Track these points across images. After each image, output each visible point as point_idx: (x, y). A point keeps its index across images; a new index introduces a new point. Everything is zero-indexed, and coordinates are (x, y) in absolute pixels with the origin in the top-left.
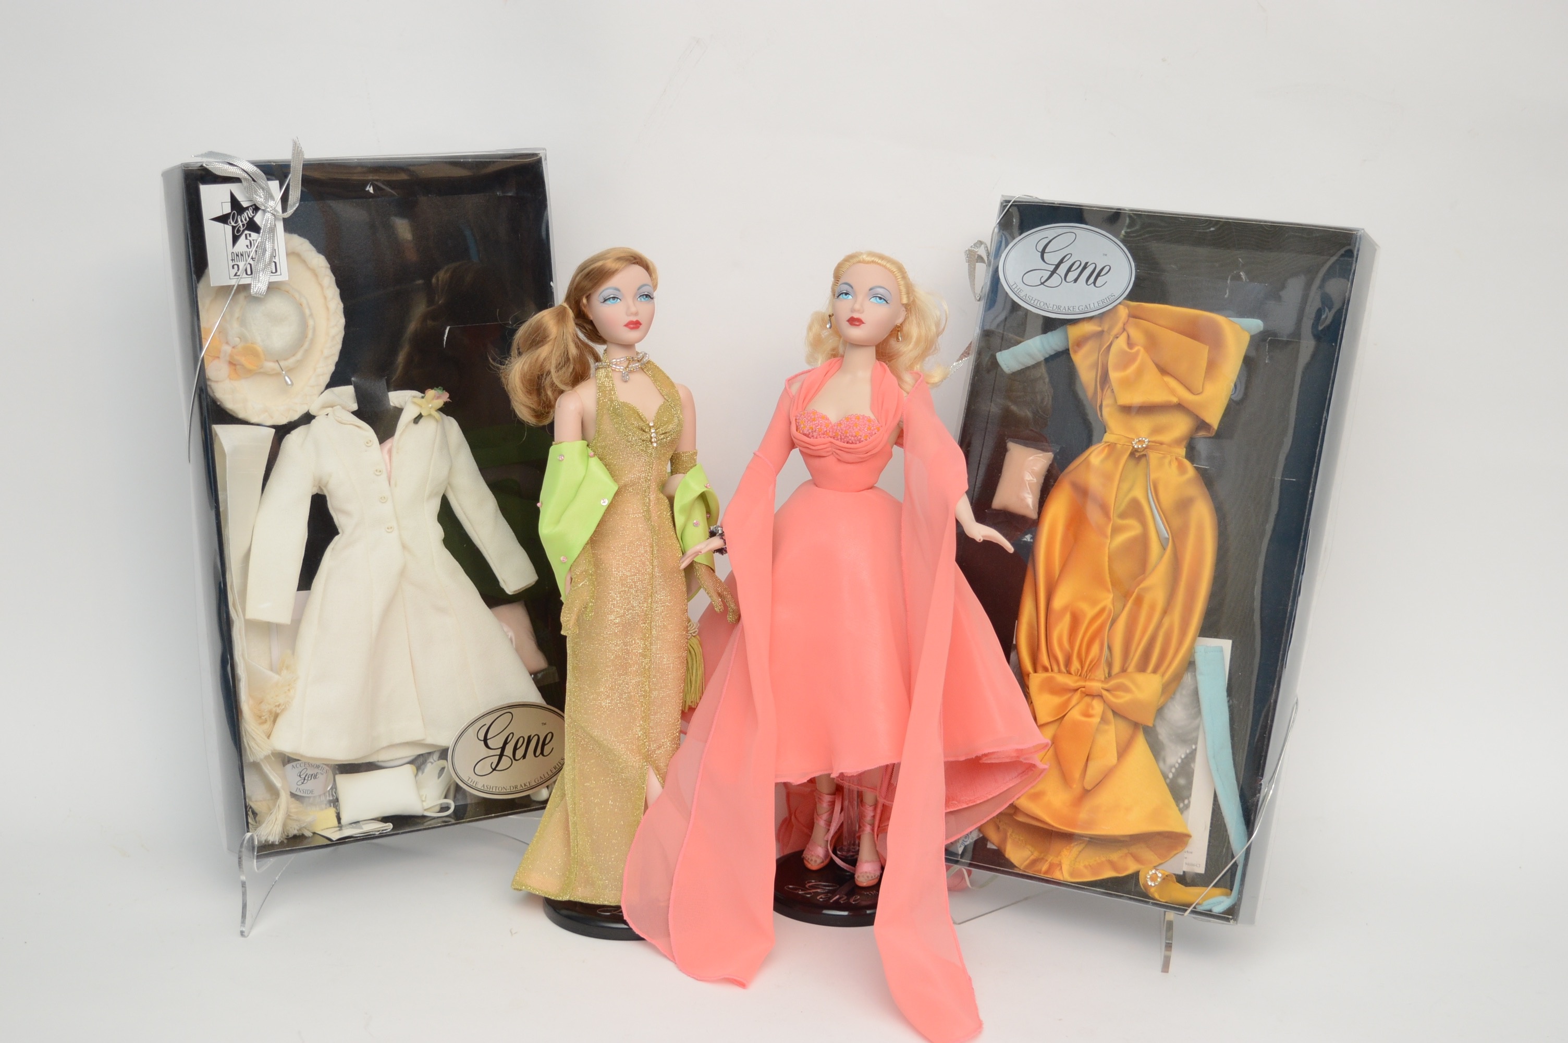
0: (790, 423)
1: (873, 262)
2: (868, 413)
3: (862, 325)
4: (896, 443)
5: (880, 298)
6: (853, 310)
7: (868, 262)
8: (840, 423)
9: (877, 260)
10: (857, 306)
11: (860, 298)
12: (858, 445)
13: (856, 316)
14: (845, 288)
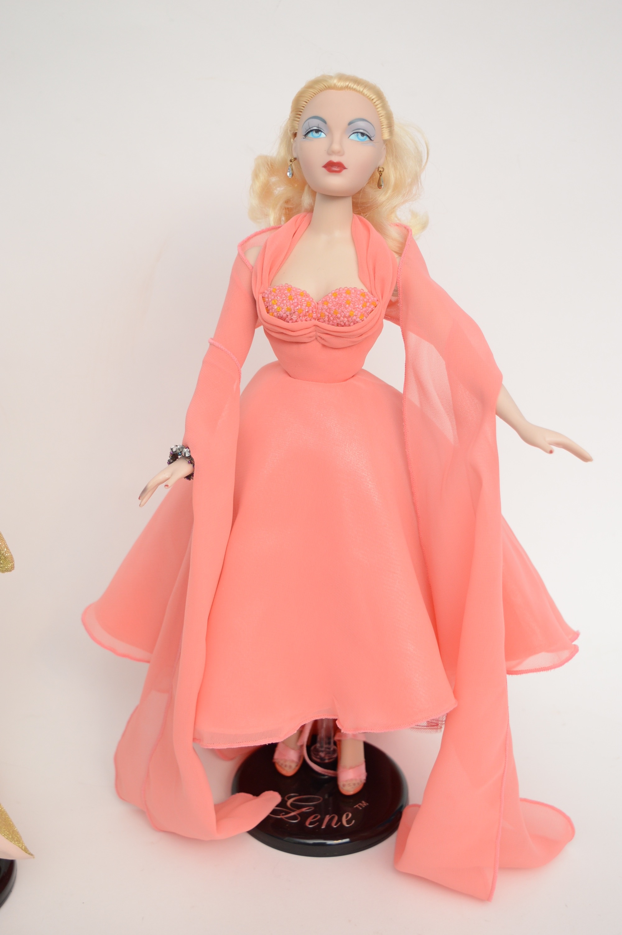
0: (254, 302)
1: (347, 87)
2: (360, 286)
3: (344, 171)
4: (388, 317)
5: (363, 134)
6: (330, 152)
7: (342, 88)
8: (325, 301)
9: (351, 85)
10: (336, 147)
11: (337, 135)
12: (353, 327)
13: (335, 159)
14: (315, 124)
